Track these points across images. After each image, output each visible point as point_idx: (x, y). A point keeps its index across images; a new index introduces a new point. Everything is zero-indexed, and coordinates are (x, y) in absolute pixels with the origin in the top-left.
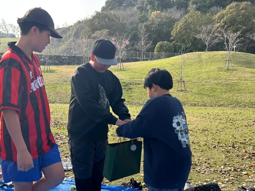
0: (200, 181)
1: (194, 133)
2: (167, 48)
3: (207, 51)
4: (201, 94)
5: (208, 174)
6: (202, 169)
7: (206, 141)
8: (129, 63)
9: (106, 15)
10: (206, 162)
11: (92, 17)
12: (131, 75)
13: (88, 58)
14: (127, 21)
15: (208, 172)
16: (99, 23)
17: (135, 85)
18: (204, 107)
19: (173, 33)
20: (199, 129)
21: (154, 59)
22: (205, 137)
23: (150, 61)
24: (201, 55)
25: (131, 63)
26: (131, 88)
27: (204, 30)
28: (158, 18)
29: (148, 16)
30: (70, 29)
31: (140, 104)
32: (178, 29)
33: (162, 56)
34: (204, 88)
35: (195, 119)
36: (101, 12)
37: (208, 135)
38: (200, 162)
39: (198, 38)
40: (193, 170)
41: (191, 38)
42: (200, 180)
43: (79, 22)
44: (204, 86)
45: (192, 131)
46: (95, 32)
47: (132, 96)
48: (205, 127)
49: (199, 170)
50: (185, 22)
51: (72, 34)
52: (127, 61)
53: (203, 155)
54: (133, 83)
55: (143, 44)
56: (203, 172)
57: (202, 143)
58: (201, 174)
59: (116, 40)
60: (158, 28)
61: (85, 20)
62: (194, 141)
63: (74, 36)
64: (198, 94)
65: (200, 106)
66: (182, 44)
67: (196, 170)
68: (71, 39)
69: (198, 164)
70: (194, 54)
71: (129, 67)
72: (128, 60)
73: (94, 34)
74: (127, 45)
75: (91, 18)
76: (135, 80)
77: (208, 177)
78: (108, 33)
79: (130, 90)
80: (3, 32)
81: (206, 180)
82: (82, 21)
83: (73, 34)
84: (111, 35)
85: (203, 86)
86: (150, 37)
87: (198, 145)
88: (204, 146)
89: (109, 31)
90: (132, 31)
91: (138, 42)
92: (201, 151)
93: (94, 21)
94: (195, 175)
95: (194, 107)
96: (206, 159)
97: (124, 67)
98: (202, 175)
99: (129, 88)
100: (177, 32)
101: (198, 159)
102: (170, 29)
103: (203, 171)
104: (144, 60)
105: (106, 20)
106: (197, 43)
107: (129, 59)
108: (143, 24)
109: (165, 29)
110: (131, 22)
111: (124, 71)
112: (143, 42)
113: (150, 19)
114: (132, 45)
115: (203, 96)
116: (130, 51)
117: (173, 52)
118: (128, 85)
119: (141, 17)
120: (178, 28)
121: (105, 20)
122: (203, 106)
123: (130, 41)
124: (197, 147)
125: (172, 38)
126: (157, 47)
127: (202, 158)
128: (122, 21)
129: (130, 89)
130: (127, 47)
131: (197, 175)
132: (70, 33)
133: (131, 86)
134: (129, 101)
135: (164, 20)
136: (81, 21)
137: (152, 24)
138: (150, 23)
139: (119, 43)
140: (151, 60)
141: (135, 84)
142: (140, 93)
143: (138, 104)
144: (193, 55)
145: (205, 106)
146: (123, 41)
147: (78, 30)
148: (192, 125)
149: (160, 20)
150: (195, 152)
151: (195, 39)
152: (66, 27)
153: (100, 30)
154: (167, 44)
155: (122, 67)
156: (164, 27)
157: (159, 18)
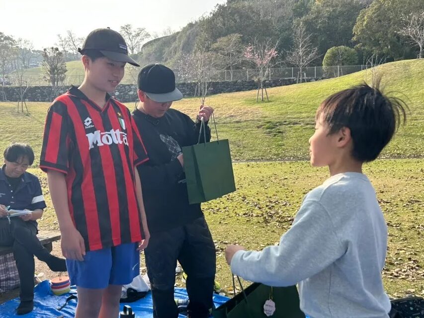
0: (397, 292)
1: (391, 208)
2: (345, 57)
3: (420, 56)
4: (409, 135)
5: (413, 281)
6: (403, 270)
7: (414, 220)
8: (278, 88)
9: (236, 9)
10: (410, 259)
11: (212, 15)
12: (282, 108)
13: (206, 84)
14: (272, 16)
15: (413, 277)
16: (224, 25)
17: (289, 126)
18: (415, 160)
19: (357, 30)
20: (401, 200)
21: (323, 79)
22: (412, 214)
23: (316, 82)
24: (409, 66)
25: (281, 87)
26: (282, 131)
27: (415, 20)
28: (327, 6)
29: (309, 4)
30: (176, 39)
31: (298, 157)
32: (365, 23)
33: (336, 72)
34: (416, 124)
35: (396, 181)
36: (226, 5)
37: (419, 209)
38: (399, 259)
39: (404, 35)
40: (385, 274)
41: (389, 36)
42: (397, 290)
43: (191, 25)
44: (416, 121)
45: (388, 204)
46: (218, 40)
47: (284, 145)
48: (415, 196)
49: (397, 273)
50: (379, 9)
51: (179, 46)
52: (273, 85)
53: (405, 246)
54: (285, 122)
55: (301, 53)
56: (404, 277)
57: (407, 225)
58: (400, 279)
59: (253, 51)
60: (329, 23)
61: (200, 21)
62: (391, 221)
63: (182, 50)
64: (404, 135)
65: (408, 157)
66: (374, 48)
67: (390, 273)
68: (178, 54)
69: (396, 263)
70: (395, 64)
71: (277, 96)
72: (276, 83)
73: (215, 44)
74: (273, 57)
75: (210, 17)
76: (288, 116)
77: (412, 284)
78: (240, 40)
79: (280, 134)
80: (71, 51)
81: (408, 290)
82: (196, 22)
83: (181, 45)
84: (245, 43)
85: (413, 121)
86: (313, 41)
87: (397, 229)
88: (409, 229)
89: (242, 35)
90: (281, 32)
91: (293, 51)
92: (403, 240)
93: (215, 21)
94: (388, 281)
95: (397, 160)
96: (411, 254)
97: (269, 96)
98: (401, 282)
99: (278, 130)
100: (363, 27)
101: (396, 254)
102: (351, 23)
103: (404, 274)
104: (304, 81)
105: (237, 17)
106: (402, 44)
107: (278, 81)
108: (300, 18)
109: (342, 25)
110: (279, 17)
111: (269, 102)
112: (301, 51)
113: (314, 8)
114: (283, 58)
115: (414, 139)
116: (279, 67)
117: (357, 64)
118: (277, 126)
119: (297, 7)
120: (364, 21)
121: (234, 19)
122: (415, 157)
123: (279, 50)
124: (396, 232)
125: (354, 38)
126: (327, 58)
127: (403, 251)
128: (264, 17)
129: (280, 132)
130: (273, 60)
131: (392, 282)
132: (177, 45)
133: (282, 128)
134: (279, 154)
135: (339, 9)
136: (194, 23)
137: (317, 17)
138: (313, 16)
139: (258, 55)
140: (316, 80)
141: (289, 124)
142: (298, 138)
143: (294, 158)
144: (393, 67)
145: (418, 157)
146: (266, 51)
147: (189, 38)
148: (389, 193)
149: (331, 9)
150: (391, 241)
151: (398, 37)
152: (169, 35)
153: (225, 35)
154: (346, 51)
155: (265, 96)
156: (340, 21)
157: (329, 5)
